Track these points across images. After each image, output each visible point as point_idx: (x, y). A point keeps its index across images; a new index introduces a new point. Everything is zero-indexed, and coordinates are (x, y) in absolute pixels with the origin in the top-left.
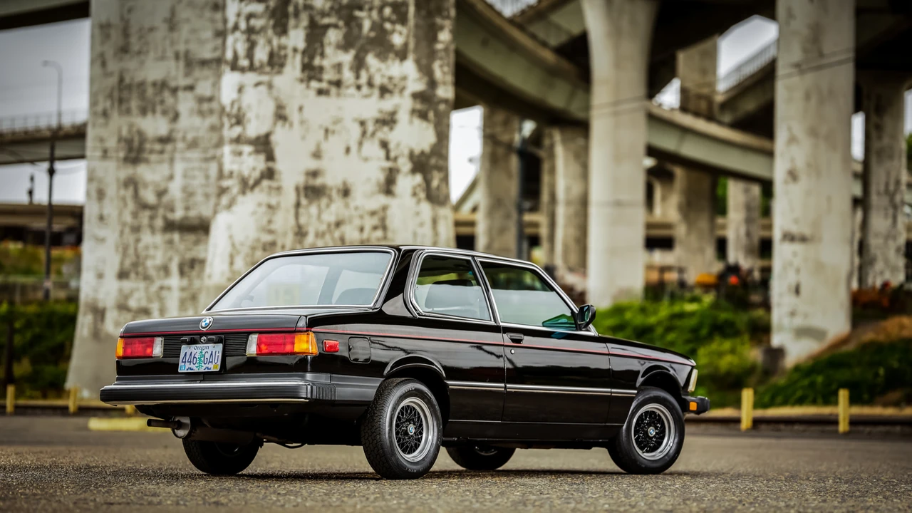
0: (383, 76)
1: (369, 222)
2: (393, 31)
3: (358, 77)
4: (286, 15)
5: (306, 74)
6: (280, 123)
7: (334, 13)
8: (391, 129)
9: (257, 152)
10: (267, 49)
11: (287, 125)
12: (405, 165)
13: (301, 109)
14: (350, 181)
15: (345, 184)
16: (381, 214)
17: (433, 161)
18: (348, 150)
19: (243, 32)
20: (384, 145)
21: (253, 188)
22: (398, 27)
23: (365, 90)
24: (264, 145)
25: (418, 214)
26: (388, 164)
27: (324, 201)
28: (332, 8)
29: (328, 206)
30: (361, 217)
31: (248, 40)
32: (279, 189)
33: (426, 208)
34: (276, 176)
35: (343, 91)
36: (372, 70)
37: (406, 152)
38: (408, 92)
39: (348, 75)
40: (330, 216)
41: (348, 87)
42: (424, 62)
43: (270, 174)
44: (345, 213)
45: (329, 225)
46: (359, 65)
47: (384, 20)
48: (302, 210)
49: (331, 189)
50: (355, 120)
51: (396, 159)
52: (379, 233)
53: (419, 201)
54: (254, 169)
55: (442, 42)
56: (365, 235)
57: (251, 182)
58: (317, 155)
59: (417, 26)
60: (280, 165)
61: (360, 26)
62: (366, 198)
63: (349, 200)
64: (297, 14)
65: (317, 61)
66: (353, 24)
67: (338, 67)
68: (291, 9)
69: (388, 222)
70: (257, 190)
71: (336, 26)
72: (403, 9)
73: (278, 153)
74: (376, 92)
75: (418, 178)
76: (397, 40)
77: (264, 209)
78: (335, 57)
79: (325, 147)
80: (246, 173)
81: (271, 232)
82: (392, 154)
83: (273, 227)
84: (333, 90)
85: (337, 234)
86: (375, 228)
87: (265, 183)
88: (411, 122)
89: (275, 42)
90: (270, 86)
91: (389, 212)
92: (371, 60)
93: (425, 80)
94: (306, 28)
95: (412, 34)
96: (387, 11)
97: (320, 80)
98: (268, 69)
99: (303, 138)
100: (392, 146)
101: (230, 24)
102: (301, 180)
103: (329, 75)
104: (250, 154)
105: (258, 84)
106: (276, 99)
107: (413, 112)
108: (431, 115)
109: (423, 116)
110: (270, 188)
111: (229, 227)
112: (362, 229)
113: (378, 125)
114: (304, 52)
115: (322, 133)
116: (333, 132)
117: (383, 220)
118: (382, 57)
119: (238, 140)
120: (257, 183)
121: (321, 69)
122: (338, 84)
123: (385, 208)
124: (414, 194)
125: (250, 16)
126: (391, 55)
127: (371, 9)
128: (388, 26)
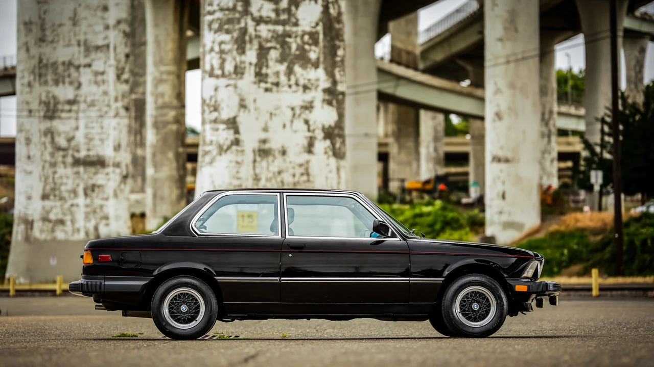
0: (305, 79)
1: (299, 171)
2: (310, 50)
3: (289, 80)
4: (244, 42)
5: (258, 78)
6: (242, 110)
7: (273, 40)
8: (311, 112)
9: (228, 128)
10: (233, 64)
11: (247, 111)
12: (319, 134)
13: (255, 101)
14: (286, 145)
15: (283, 147)
16: (306, 166)
17: (336, 132)
18: (284, 126)
19: (217, 53)
20: (307, 122)
21: (226, 151)
22: (313, 48)
23: (294, 88)
24: (232, 124)
25: (328, 165)
26: (310, 134)
27: (271, 158)
28: (272, 37)
29: (273, 161)
30: (294, 168)
31: (221, 58)
32: (243, 151)
33: (333, 161)
34: (241, 143)
35: (281, 88)
36: (298, 75)
37: (320, 126)
38: (320, 89)
39: (283, 79)
40: (274, 168)
41: (283, 86)
42: (329, 69)
43: (237, 142)
44: (283, 166)
45: (274, 173)
46: (290, 72)
47: (304, 43)
48: (257, 165)
49: (275, 151)
50: (288, 107)
51: (314, 131)
52: (305, 178)
53: (328, 157)
54: (227, 139)
55: (339, 56)
56: (296, 179)
57: (225, 147)
58: (265, 129)
59: (325, 47)
60: (243, 137)
61: (290, 48)
62: (296, 156)
63: (286, 157)
64: (251, 41)
65: (264, 71)
66: (286, 47)
67: (277, 74)
68: (247, 38)
69: (310, 171)
70: (229, 152)
71: (275, 48)
72: (316, 36)
73: (242, 129)
74: (301, 89)
75: (328, 143)
76: (313, 56)
77: (233, 164)
78: (275, 67)
79: (270, 124)
80: (221, 142)
81: (238, 178)
82: (312, 128)
83: (240, 175)
84: (275, 88)
85: (279, 179)
86: (302, 174)
87: (234, 148)
88: (322, 107)
89: (238, 59)
90: (236, 87)
91: (311, 164)
92: (297, 69)
93: (331, 80)
94: (257, 50)
95: (322, 52)
96: (306, 38)
97: (266, 82)
98: (234, 76)
99: (257, 119)
100: (311, 123)
101: (208, 48)
102: (256, 145)
103: (272, 79)
104: (224, 130)
105: (227, 86)
106: (240, 95)
107: (324, 100)
108: (334, 102)
109: (330, 103)
110: (237, 151)
111: (211, 176)
112: (294, 176)
113: (302, 110)
114: (256, 65)
115: (268, 115)
116: (275, 115)
117: (307, 169)
118: (304, 66)
119: (215, 121)
120: (229, 148)
121: (267, 75)
122: (277, 84)
123: (308, 162)
124: (326, 153)
125: (221, 43)
126: (309, 66)
127: (296, 37)
128: (307, 47)
